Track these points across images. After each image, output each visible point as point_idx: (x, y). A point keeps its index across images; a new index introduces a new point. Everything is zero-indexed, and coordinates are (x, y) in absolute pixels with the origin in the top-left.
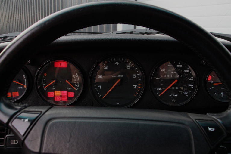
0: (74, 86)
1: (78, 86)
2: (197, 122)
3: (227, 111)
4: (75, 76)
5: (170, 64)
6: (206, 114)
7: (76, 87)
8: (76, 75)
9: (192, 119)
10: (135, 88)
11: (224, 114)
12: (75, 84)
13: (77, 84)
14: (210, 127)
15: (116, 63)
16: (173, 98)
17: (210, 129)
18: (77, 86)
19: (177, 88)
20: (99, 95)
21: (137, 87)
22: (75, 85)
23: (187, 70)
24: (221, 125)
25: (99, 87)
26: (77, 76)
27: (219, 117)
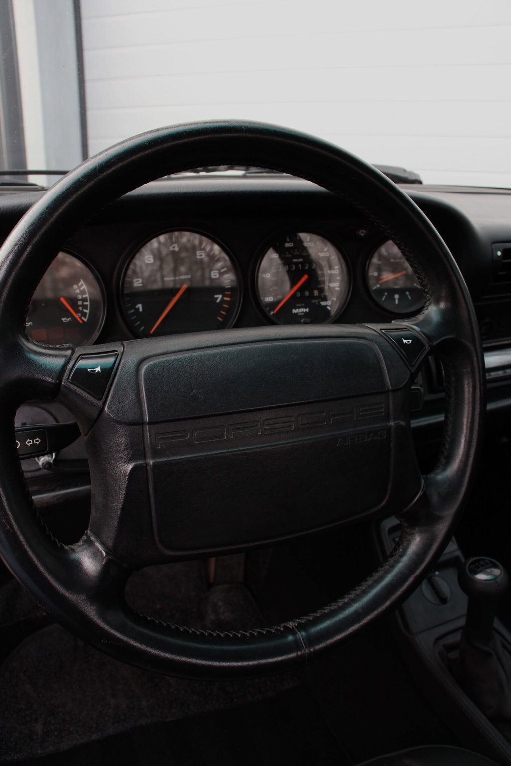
0: (77, 311)
1: (87, 311)
2: (383, 332)
3: (423, 312)
4: (79, 287)
5: (289, 242)
6: (391, 322)
7: (84, 314)
8: (80, 284)
9: (373, 330)
10: (218, 301)
11: (420, 317)
12: (80, 306)
13: (86, 307)
14: (405, 339)
15: (172, 246)
16: (302, 317)
17: (405, 341)
18: (85, 310)
19: (307, 293)
20: (140, 326)
21: (222, 300)
22: (81, 308)
23: (325, 252)
24: (419, 334)
25: (137, 307)
26: (82, 285)
27: (414, 323)
